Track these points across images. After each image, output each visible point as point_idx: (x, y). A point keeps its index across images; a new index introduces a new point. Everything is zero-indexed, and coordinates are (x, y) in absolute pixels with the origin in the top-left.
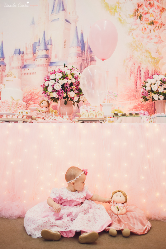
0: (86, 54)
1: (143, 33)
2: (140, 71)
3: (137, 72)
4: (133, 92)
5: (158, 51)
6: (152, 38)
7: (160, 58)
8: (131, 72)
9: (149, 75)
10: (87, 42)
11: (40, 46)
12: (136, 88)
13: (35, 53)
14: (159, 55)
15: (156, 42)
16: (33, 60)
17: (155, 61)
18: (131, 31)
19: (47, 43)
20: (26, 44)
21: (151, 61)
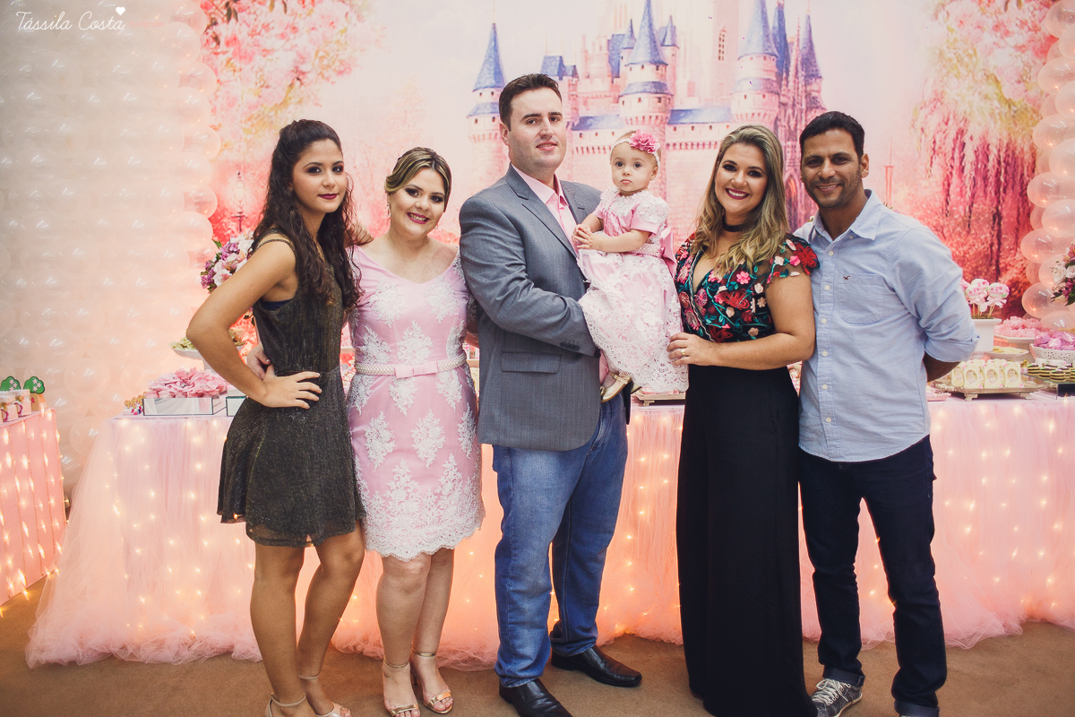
0: (791, 84)
1: (984, 13)
2: (963, 145)
3: (954, 149)
4: (936, 218)
5: (1024, 78)
6: (1011, 30)
7: (1028, 100)
8: (934, 149)
9: (988, 160)
10: (798, 39)
11: (633, 50)
12: (947, 203)
13: (618, 77)
14: (1026, 91)
15: (1020, 44)
16: (611, 99)
17: (1012, 113)
18: (943, 6)
19: (659, 38)
20: (584, 38)
21: (999, 114)
